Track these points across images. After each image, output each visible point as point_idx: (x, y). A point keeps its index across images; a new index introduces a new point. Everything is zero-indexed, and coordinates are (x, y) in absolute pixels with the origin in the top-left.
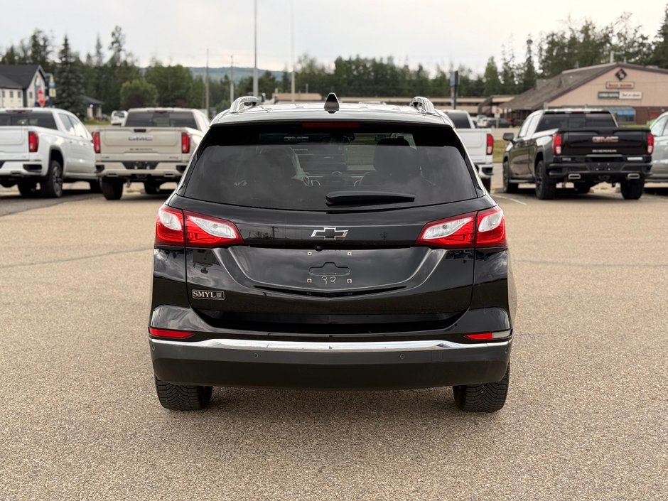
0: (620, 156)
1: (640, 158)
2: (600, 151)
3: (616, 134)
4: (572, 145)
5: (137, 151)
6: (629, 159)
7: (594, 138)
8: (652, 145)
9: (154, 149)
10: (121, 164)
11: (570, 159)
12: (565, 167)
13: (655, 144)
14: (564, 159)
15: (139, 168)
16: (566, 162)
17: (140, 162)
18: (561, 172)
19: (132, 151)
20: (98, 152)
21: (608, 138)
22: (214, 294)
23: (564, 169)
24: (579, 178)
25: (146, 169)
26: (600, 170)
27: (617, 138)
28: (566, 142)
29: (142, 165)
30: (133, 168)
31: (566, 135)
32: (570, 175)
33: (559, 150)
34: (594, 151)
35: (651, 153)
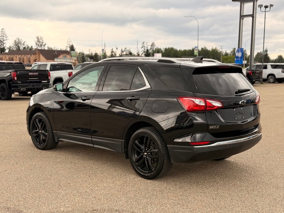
0: (39, 80)
1: (46, 81)
2: (32, 79)
3: (38, 72)
4: (21, 76)
6: (43, 82)
7: (29, 73)
8: (50, 76)
11: (20, 82)
12: (19, 85)
13: (51, 76)
14: (18, 82)
16: (19, 83)
18: (18, 88)
21: (34, 73)
22: (217, 127)
23: (19, 86)
24: (25, 90)
26: (32, 86)
27: (38, 73)
28: (19, 75)
31: (18, 72)
32: (22, 89)
33: (16, 78)
34: (30, 79)
35: (50, 79)
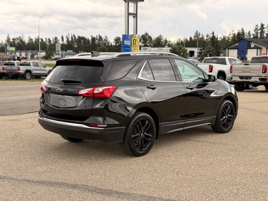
5: (245, 72)
9: (251, 71)
10: (238, 77)
15: (245, 79)
17: (246, 76)
19: (243, 72)
20: (231, 72)
25: (248, 79)
29: (247, 78)
30: (243, 79)
